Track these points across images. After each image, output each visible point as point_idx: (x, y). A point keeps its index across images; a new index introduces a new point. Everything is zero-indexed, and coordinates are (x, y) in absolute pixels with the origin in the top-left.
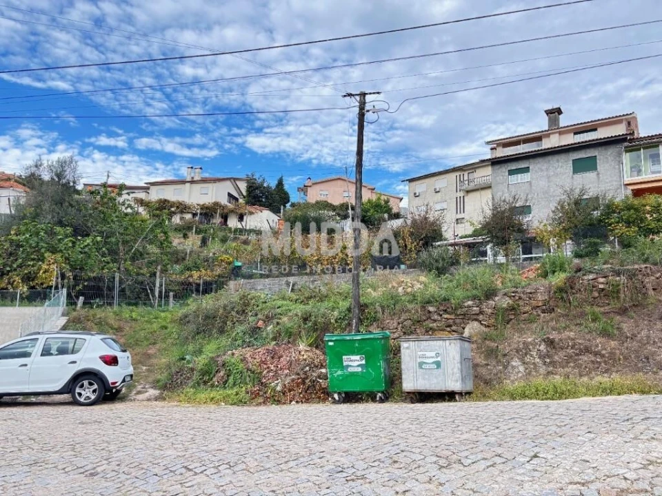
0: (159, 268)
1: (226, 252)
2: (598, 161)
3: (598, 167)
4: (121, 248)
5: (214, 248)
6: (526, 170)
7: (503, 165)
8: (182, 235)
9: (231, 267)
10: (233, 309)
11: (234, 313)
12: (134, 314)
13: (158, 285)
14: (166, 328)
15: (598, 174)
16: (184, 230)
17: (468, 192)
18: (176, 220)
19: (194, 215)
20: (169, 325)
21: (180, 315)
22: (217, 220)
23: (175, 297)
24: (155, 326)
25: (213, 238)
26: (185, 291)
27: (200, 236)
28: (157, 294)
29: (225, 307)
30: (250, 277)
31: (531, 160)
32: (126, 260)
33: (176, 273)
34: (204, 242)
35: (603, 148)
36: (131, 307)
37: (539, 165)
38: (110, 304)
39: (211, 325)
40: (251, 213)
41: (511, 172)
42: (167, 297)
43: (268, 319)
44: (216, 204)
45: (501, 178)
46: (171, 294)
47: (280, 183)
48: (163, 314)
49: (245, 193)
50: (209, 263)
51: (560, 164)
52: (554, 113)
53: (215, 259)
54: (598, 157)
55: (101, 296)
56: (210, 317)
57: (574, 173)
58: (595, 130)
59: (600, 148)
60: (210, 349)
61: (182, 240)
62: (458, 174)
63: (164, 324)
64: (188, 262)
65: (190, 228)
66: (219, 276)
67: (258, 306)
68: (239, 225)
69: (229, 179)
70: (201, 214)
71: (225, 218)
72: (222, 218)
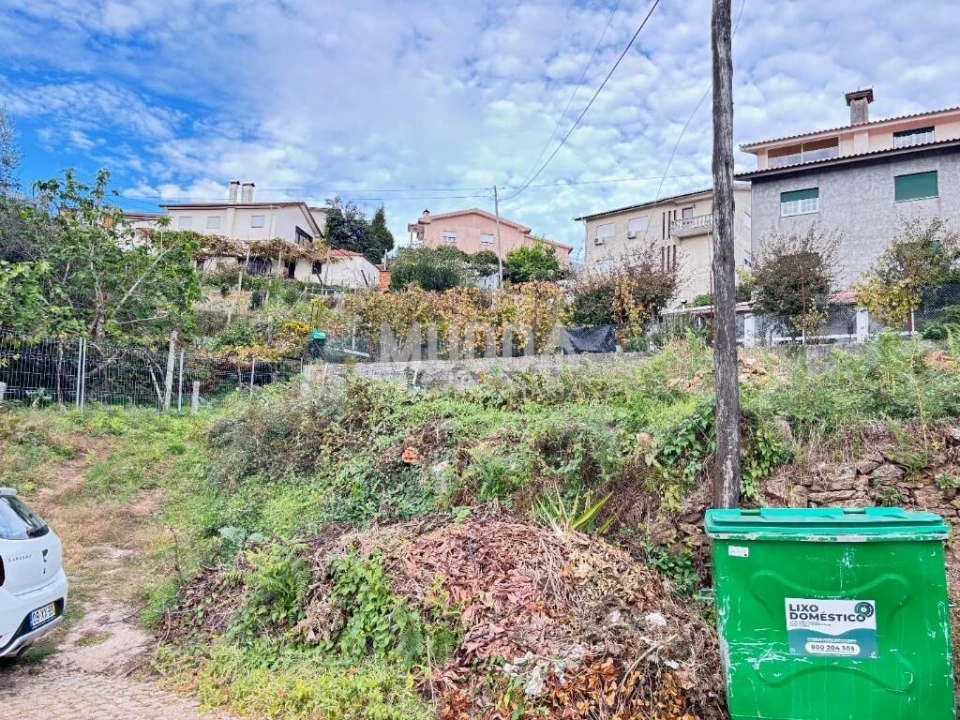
0: (175, 335)
1: (297, 317)
2: (939, 180)
3: (940, 190)
4: (99, 294)
5: (275, 311)
6: (813, 193)
7: (771, 184)
8: (219, 291)
9: (306, 340)
12: (115, 423)
13: (171, 366)
14: (181, 451)
15: (939, 202)
16: (225, 283)
17: (682, 239)
18: (211, 266)
19: (241, 260)
20: (188, 446)
21: (210, 425)
22: (279, 269)
23: (202, 391)
24: (157, 448)
25: (272, 295)
26: (221, 379)
27: (251, 293)
28: (169, 382)
30: (340, 359)
31: (822, 177)
32: (107, 317)
33: (208, 348)
34: (257, 302)
35: (950, 157)
36: (112, 407)
37: (835, 185)
38: (69, 399)
40: (334, 260)
41: (786, 197)
42: (188, 389)
44: (277, 243)
45: (769, 205)
46: (196, 384)
47: (380, 218)
48: (176, 423)
49: (322, 231)
50: (267, 334)
51: (874, 184)
52: (862, 98)
53: (277, 327)
54: (939, 173)
55: (49, 383)
57: (896, 199)
58: (931, 129)
59: (943, 158)
61: (219, 298)
62: (666, 210)
63: (178, 442)
64: (230, 331)
65: (233, 280)
66: (284, 356)
68: (315, 279)
69: (298, 205)
70: (251, 259)
71: (291, 267)
72: (286, 266)
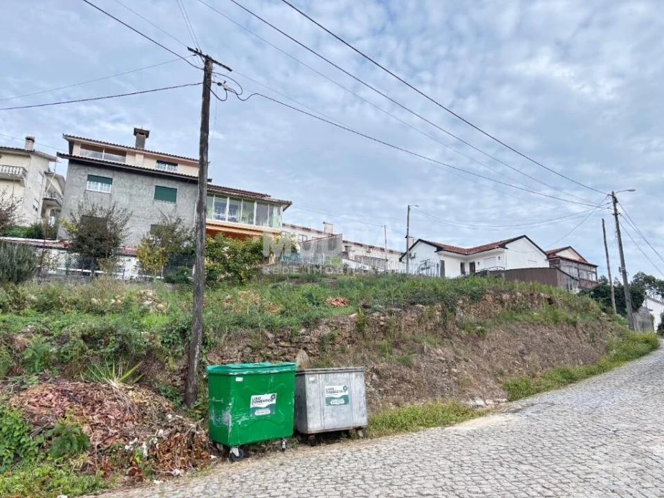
2: (178, 195)
3: (177, 200)
6: (108, 181)
7: (82, 167)
15: (176, 206)
31: (115, 173)
35: (184, 184)
37: (122, 180)
41: (91, 178)
45: (78, 180)
51: (144, 187)
52: (143, 134)
54: (178, 191)
57: (155, 198)
58: (176, 165)
59: (181, 184)
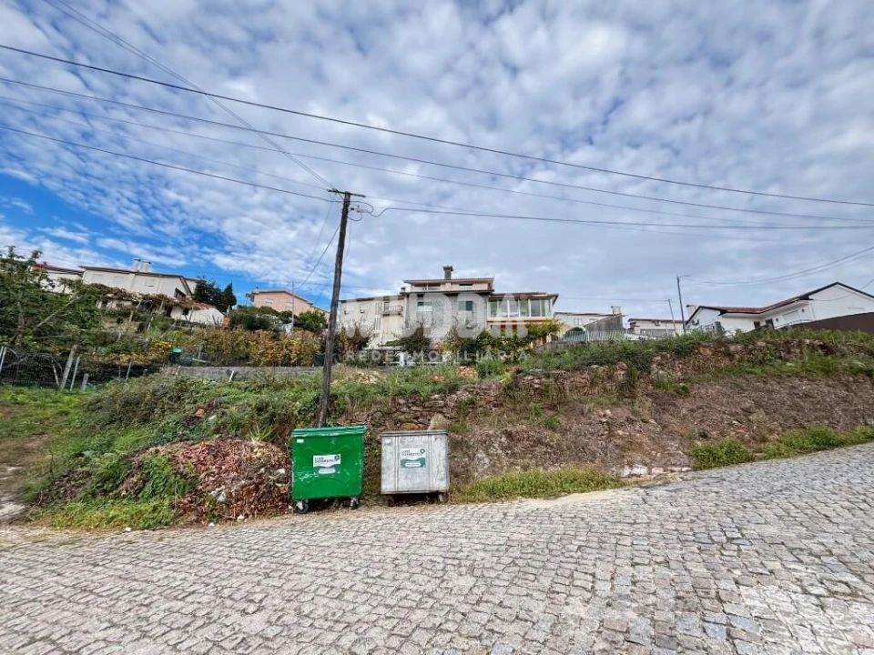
0: (75, 347)
1: (165, 339)
2: (473, 305)
5: (151, 335)
8: (116, 320)
10: (165, 395)
11: (165, 400)
12: (21, 397)
13: (69, 364)
14: (67, 414)
15: (473, 313)
16: (121, 316)
17: (384, 315)
18: (112, 305)
19: (135, 303)
20: (72, 411)
21: (90, 399)
22: (160, 311)
23: (90, 379)
24: (49, 412)
25: (152, 326)
26: (106, 373)
27: (138, 323)
28: (66, 375)
29: (154, 394)
30: (190, 364)
33: (100, 355)
34: (141, 329)
36: (20, 388)
39: (132, 412)
40: (198, 309)
42: (80, 378)
43: (210, 408)
46: (87, 375)
47: (229, 289)
48: (67, 398)
49: (193, 292)
50: (143, 349)
52: (449, 269)
53: (150, 345)
54: (473, 302)
56: (130, 404)
58: (471, 285)
60: (125, 441)
61: (115, 325)
62: (377, 302)
64: (118, 345)
65: (127, 315)
66: (153, 361)
67: (198, 393)
68: (183, 318)
69: (179, 277)
70: (142, 303)
71: (169, 310)
72: (166, 309)
